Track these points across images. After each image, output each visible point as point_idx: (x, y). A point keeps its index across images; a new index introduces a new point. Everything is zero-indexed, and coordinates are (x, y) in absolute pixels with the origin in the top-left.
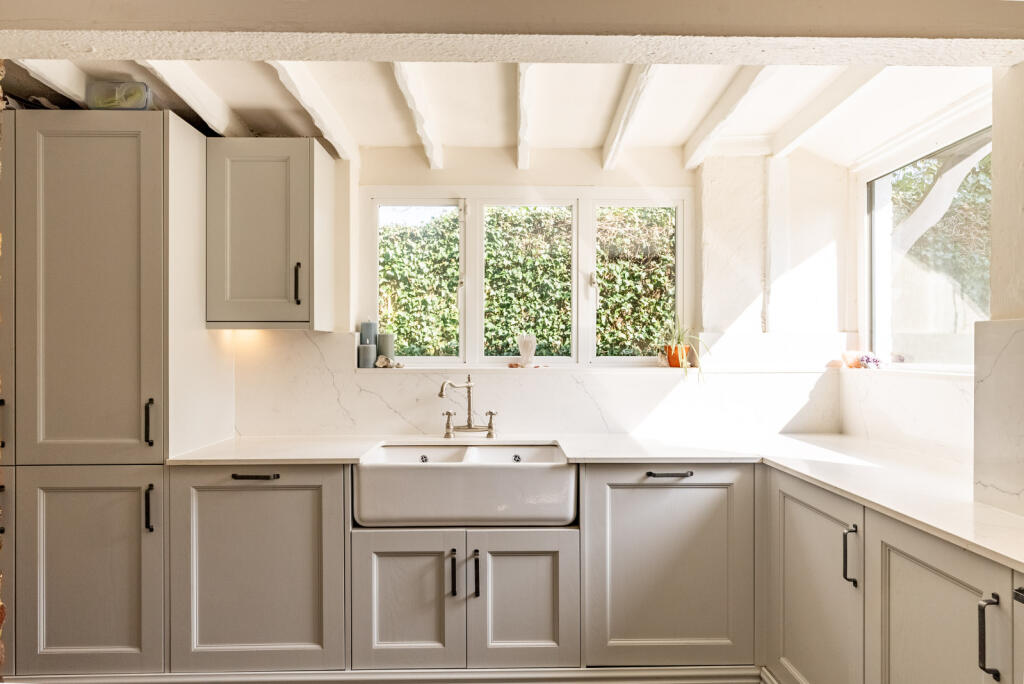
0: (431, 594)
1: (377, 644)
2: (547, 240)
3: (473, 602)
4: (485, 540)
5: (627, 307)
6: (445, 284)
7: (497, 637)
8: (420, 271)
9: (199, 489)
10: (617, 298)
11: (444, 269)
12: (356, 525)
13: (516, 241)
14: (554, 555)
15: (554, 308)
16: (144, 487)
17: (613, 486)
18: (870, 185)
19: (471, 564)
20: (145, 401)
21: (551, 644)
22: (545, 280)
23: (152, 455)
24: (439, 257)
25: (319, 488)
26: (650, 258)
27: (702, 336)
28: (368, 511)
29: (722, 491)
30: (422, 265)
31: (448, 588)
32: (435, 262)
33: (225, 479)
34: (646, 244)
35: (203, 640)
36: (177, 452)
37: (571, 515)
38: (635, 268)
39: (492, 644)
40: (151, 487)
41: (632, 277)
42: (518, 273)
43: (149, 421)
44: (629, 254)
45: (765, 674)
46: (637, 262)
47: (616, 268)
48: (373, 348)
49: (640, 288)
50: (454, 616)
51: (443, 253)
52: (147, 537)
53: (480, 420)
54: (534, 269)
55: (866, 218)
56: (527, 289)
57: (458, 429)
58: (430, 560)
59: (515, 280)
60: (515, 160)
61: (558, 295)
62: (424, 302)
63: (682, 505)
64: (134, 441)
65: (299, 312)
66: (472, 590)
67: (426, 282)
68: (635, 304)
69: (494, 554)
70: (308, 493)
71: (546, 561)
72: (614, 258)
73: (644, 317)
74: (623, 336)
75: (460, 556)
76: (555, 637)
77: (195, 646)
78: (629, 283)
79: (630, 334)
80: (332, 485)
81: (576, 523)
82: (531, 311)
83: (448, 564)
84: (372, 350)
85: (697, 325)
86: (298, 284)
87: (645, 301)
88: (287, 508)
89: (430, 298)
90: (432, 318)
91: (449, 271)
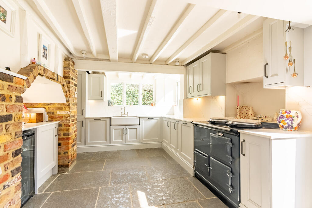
0: (121, 134)
1: (114, 141)
2: (134, 87)
3: (126, 135)
4: (128, 127)
5: (147, 98)
6: (118, 94)
7: (129, 139)
8: (114, 92)
9: (90, 121)
10: (145, 97)
11: (118, 92)
12: (111, 126)
13: (129, 87)
14: (137, 129)
15: (135, 98)
16: (82, 121)
17: (144, 120)
18: (177, 83)
19: (126, 130)
20: (82, 110)
21: (136, 140)
22: (134, 94)
23: (83, 117)
24: (117, 90)
25: (106, 121)
26: (150, 91)
27: (156, 102)
28: (113, 123)
29: (157, 120)
30: (114, 91)
31: (123, 133)
32: (116, 91)
33: (93, 120)
34: (150, 89)
35: (90, 141)
36: (87, 116)
37: (139, 124)
38: (148, 92)
39: (129, 140)
40: (83, 121)
41: (148, 94)
42: (130, 93)
43: (83, 112)
44: (147, 90)
45: (162, 142)
46: (148, 91)
47: (145, 92)
48: (110, 103)
49: (149, 95)
50: (124, 136)
51: (117, 89)
52: (82, 128)
53: (126, 113)
54: (132, 92)
55: (176, 87)
56: (131, 95)
57: (123, 114)
58: (121, 130)
59: (129, 94)
60: (131, 78)
61: (136, 96)
62: (114, 97)
63: (152, 122)
64: (80, 115)
65: (102, 98)
66: (126, 133)
67: (115, 94)
68: (148, 98)
69: (129, 129)
70: (105, 121)
71: (136, 129)
72: (145, 90)
73: (149, 100)
74: (146, 103)
75: (125, 129)
76: (137, 139)
77: (89, 142)
78: (147, 95)
79: (147, 102)
80: (108, 120)
81: (139, 125)
82: (132, 99)
83: (123, 130)
84: (110, 104)
85: (155, 101)
86: (101, 94)
87: (149, 97)
88: (102, 123)
89: (115, 96)
90: (116, 100)
91: (119, 92)
